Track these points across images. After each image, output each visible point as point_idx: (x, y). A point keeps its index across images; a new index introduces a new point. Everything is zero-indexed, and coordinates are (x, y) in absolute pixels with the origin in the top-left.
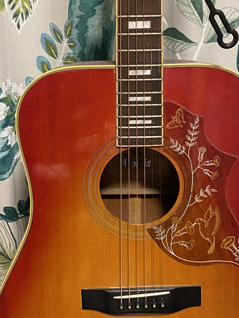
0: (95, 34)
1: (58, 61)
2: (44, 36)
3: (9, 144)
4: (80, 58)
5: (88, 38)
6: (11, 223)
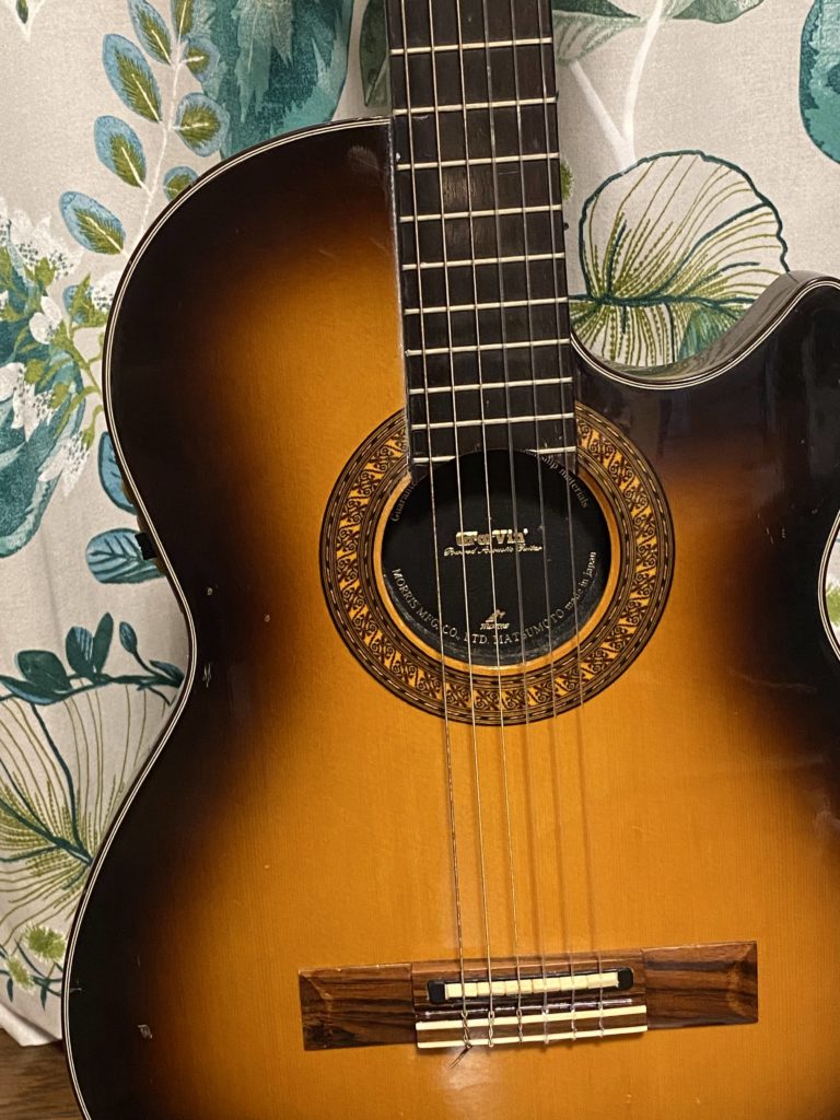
1: (164, 131)
2: (112, 44)
3: (15, 425)
4: (224, 105)
5: (241, 22)
6: (46, 708)
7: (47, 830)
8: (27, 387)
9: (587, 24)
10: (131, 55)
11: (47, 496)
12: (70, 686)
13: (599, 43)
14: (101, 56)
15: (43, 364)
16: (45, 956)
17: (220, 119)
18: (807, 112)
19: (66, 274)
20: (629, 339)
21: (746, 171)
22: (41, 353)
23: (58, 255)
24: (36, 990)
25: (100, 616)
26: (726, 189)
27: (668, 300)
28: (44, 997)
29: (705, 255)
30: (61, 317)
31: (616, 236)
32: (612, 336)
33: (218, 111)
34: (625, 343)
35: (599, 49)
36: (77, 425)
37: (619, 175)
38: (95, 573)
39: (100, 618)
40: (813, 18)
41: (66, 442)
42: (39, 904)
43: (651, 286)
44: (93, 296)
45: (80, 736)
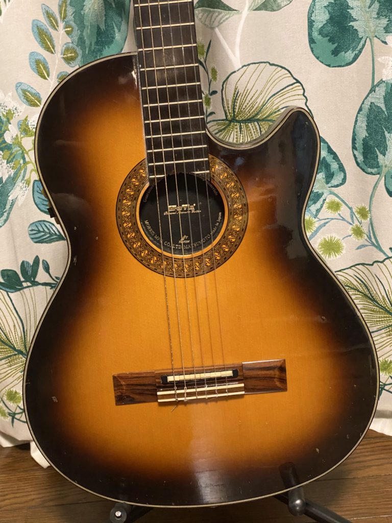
0: (94, 9)
1: (57, 57)
2: (35, 23)
4: (80, 47)
5: (85, 15)
6: (13, 294)
7: (14, 346)
8: (3, 161)
9: (220, 13)
10: (43, 28)
11: (12, 205)
12: (22, 285)
13: (224, 21)
14: (31, 28)
15: (10, 152)
16: (13, 402)
17: (78, 52)
18: (312, 45)
19: (18, 115)
20: (243, 136)
21: (289, 69)
22: (9, 147)
23: (15, 107)
24: (10, 418)
25: (34, 257)
26: (280, 76)
27: (258, 120)
28: (13, 422)
29: (273, 103)
30: (16, 133)
31: (235, 95)
32: (236, 135)
33: (77, 49)
34: (242, 138)
35: (224, 23)
36: (24, 177)
37: (235, 72)
38: (32, 239)
39: (34, 258)
40: (312, 8)
41: (19, 184)
42: (11, 379)
43: (250, 115)
44: (29, 124)
45: (27, 307)
